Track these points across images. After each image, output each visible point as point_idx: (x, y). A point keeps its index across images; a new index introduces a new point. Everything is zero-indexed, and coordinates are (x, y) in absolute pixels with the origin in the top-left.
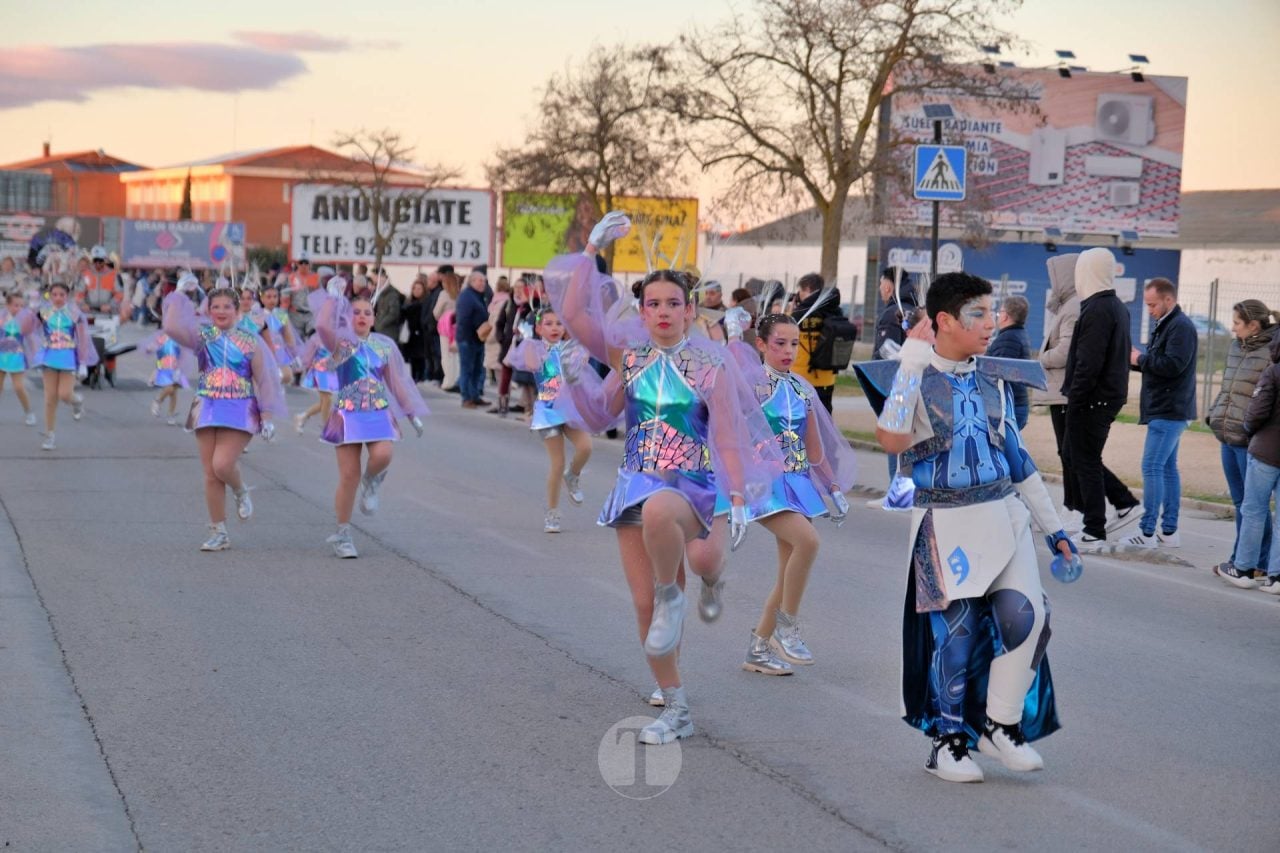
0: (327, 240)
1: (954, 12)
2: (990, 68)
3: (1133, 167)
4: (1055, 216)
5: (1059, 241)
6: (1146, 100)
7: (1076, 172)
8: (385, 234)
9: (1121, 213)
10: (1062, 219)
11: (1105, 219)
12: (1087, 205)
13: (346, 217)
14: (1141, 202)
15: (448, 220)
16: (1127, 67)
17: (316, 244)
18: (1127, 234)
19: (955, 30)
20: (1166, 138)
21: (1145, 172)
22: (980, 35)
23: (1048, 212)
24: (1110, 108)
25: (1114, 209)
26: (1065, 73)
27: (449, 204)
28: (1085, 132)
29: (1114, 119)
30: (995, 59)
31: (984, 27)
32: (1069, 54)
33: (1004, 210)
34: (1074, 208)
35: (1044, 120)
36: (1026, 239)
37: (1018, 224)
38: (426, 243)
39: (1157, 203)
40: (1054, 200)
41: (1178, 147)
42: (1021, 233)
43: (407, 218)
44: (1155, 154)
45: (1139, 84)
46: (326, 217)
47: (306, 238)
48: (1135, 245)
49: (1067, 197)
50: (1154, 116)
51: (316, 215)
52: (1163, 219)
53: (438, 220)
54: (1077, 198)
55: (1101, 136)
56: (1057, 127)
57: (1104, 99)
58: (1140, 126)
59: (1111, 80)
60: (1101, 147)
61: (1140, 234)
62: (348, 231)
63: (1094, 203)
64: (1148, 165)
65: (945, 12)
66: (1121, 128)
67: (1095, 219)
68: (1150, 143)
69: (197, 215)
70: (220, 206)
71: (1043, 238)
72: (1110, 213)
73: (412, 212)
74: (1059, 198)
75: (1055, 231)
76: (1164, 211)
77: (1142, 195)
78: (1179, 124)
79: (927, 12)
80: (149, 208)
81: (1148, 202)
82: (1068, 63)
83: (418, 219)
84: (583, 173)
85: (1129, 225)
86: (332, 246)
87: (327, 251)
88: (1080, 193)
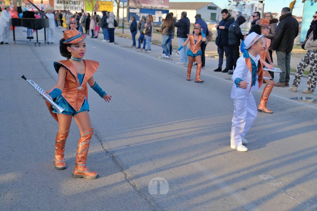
0: (59, 7)
4: (152, 5)
5: (153, 8)
8: (66, 6)
9: (161, 5)
10: (153, 5)
11: (159, 5)
12: (156, 4)
13: (62, 3)
14: (164, 3)
15: (77, 4)
17: (58, 8)
18: (162, 8)
23: (151, 4)
25: (160, 4)
27: (77, 2)
33: (145, 4)
34: (155, 4)
36: (149, 8)
37: (147, 6)
38: (74, 8)
39: (166, 3)
40: (152, 3)
42: (148, 7)
43: (71, 4)
46: (59, 3)
47: (56, 7)
48: (163, 9)
49: (154, 2)
51: (58, 3)
52: (167, 6)
53: (75, 4)
54: (155, 3)
61: (163, 8)
62: (62, 5)
63: (158, 3)
67: (158, 5)
69: (44, 3)
70: (47, 1)
71: (150, 8)
72: (160, 5)
73: (72, 3)
74: (152, 2)
75: (152, 7)
76: (167, 4)
77: (164, 2)
80: (37, 2)
81: (165, 3)
83: (73, 4)
85: (162, 6)
86: (60, 7)
87: (59, 8)
88: (156, 2)
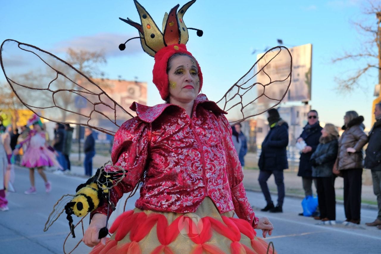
2: (103, 80)
6: (138, 87)
16: (134, 80)
19: (91, 71)
20: (143, 95)
24: (130, 89)
26: (120, 81)
28: (125, 94)
29: (131, 91)
30: (104, 78)
32: (120, 77)
41: (146, 97)
44: (141, 99)
50: (140, 91)
55: (128, 95)
56: (119, 94)
57: (129, 87)
58: (137, 92)
59: (131, 83)
60: (129, 97)
65: (89, 66)
66: (133, 93)
68: (140, 97)
78: (146, 92)
79: (86, 67)
82: (121, 79)
84: (8, 104)
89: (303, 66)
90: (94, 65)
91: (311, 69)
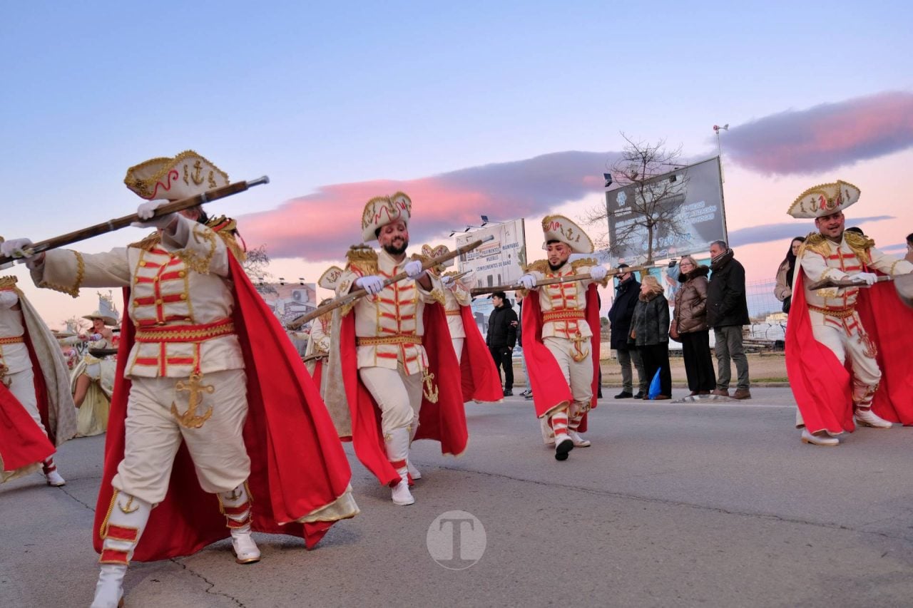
1: (250, 267)
2: (261, 284)
3: (303, 308)
6: (305, 290)
7: (288, 310)
16: (299, 281)
19: (251, 272)
20: (311, 300)
21: (307, 309)
22: (258, 273)
24: (295, 293)
26: (282, 284)
28: (289, 300)
29: (297, 296)
30: (263, 281)
31: (259, 271)
32: (281, 279)
35: (278, 295)
44: (309, 304)
45: (303, 286)
50: (307, 294)
55: (294, 301)
56: (282, 299)
57: (293, 291)
58: (304, 298)
59: (295, 285)
60: (294, 304)
64: (307, 307)
66: (299, 298)
68: (308, 301)
78: (314, 296)
82: (283, 281)
89: (515, 245)
90: (253, 265)
91: (524, 248)
